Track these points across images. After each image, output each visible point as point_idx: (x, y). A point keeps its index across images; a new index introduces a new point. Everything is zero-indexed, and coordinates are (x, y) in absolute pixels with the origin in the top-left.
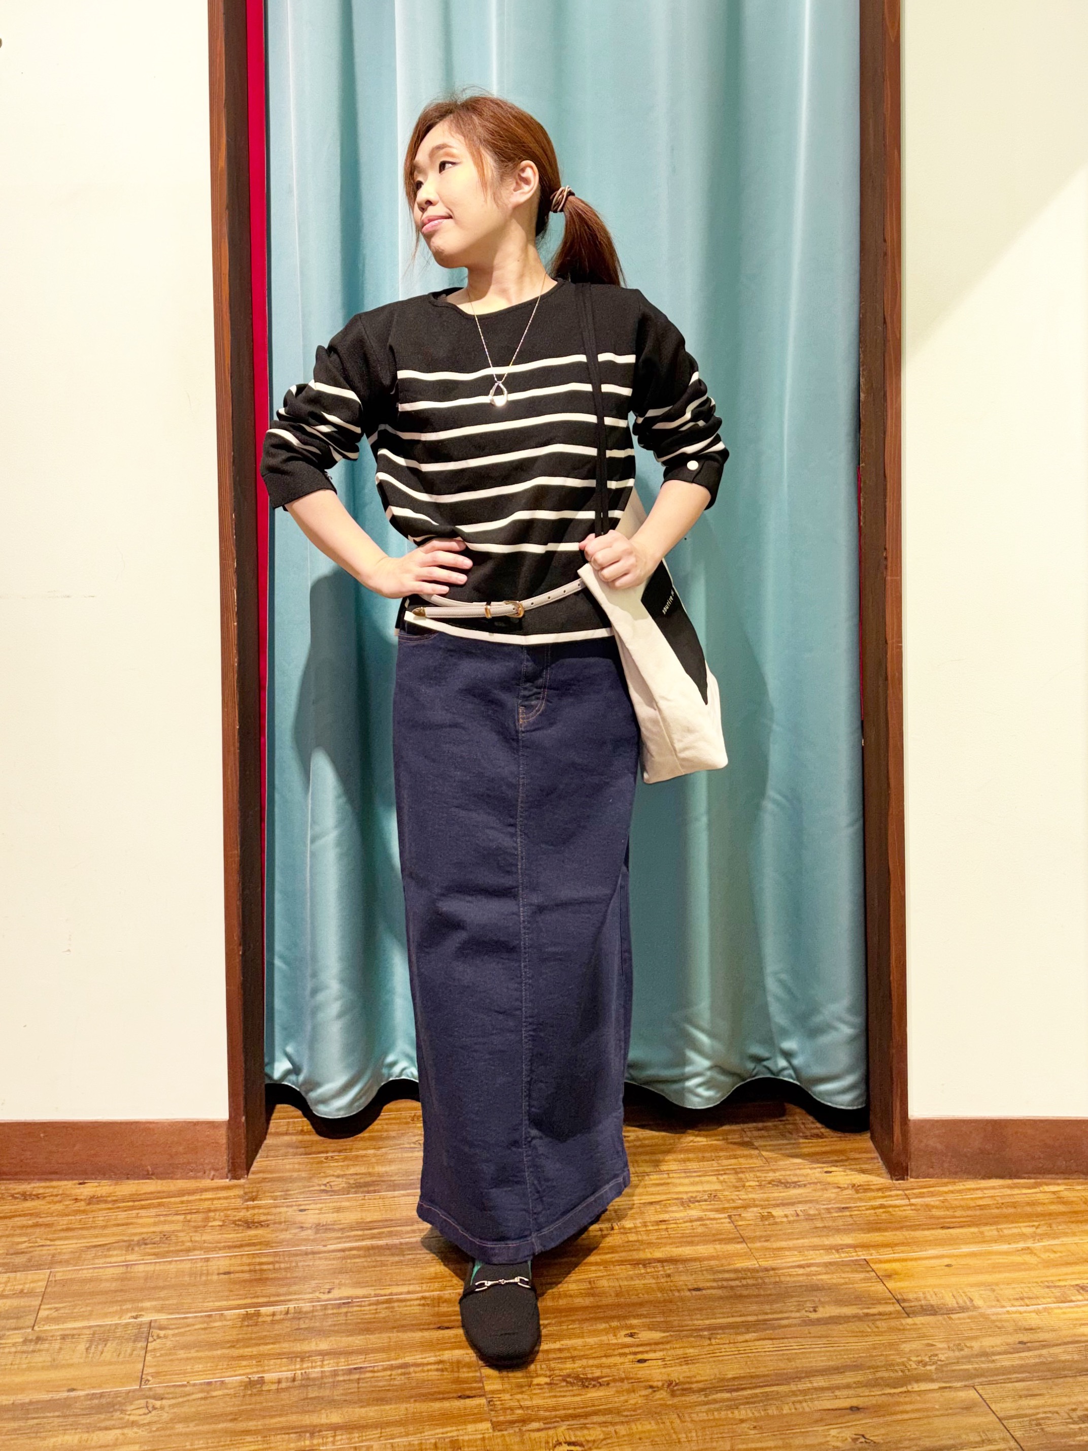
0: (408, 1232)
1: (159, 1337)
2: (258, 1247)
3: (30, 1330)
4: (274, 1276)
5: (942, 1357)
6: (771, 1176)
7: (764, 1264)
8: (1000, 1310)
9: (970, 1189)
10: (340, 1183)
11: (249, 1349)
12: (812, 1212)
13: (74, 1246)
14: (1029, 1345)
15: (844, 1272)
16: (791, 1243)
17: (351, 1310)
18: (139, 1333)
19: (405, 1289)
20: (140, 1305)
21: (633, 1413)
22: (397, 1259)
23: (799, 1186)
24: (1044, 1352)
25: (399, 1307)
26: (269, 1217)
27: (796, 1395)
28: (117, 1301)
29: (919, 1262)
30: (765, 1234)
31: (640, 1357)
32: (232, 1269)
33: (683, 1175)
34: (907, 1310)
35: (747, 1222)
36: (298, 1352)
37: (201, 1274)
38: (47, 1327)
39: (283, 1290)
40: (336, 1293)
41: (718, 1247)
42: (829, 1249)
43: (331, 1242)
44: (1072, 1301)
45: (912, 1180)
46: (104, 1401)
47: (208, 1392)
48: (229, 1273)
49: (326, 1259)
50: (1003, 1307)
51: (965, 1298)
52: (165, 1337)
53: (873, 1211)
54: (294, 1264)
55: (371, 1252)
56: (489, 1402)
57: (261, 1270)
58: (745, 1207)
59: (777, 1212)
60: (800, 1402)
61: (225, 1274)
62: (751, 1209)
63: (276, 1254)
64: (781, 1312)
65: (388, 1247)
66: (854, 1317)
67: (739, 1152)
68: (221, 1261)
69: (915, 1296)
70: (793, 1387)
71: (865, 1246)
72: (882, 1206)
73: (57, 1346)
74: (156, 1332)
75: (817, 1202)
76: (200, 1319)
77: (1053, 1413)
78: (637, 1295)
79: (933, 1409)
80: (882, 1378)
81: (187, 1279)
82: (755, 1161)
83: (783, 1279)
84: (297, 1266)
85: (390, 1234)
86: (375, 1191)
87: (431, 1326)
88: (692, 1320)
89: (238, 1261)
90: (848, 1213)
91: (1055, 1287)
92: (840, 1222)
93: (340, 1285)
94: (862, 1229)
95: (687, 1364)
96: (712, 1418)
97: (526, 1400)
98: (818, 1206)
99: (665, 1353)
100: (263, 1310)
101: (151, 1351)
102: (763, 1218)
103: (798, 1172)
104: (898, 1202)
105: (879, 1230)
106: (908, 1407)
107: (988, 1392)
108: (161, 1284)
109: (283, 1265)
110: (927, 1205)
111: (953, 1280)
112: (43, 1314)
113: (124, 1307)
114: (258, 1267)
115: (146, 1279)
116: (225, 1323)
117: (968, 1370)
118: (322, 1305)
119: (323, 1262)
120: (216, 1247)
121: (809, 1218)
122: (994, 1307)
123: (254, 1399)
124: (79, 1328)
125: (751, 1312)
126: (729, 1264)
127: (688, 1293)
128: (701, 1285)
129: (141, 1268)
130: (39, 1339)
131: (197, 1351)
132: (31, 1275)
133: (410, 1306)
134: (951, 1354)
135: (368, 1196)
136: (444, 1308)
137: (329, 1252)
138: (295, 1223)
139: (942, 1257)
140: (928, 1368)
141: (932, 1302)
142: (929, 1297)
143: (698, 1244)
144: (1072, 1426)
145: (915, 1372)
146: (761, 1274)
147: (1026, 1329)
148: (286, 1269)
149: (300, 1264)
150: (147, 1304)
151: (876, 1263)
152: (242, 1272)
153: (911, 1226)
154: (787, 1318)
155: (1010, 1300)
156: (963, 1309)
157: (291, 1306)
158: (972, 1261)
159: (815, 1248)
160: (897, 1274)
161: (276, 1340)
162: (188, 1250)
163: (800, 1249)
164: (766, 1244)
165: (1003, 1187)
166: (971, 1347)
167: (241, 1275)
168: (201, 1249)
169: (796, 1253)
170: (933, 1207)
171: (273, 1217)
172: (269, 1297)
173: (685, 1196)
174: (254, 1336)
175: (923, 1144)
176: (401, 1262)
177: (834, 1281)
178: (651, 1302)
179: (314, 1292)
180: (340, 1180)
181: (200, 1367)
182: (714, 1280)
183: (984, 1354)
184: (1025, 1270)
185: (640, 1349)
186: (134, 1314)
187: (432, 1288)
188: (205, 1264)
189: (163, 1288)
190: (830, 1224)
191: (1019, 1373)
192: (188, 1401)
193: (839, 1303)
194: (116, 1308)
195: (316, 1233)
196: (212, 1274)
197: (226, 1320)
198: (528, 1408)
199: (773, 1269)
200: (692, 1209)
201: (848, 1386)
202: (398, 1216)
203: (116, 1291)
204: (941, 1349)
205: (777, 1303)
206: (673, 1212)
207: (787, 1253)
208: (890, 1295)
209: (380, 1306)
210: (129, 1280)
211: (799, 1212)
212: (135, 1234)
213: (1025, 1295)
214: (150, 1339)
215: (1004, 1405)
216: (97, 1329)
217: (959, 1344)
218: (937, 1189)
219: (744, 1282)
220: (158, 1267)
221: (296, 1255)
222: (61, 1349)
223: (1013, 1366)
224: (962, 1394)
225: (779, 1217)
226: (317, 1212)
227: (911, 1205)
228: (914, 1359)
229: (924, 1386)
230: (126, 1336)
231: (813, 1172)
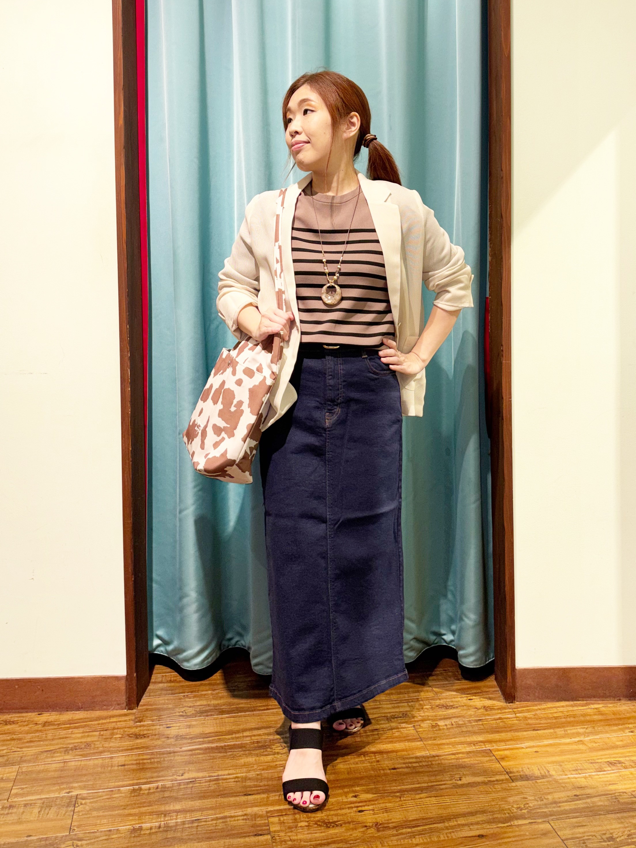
0: (229, 739)
1: (81, 804)
2: (142, 750)
3: (6, 801)
4: (150, 766)
5: (531, 805)
6: (438, 702)
7: (433, 753)
8: (564, 777)
9: (549, 708)
10: (191, 711)
11: (135, 810)
12: (460, 723)
13: (33, 751)
14: (580, 796)
15: (477, 757)
16: (447, 741)
17: (194, 785)
18: (70, 802)
19: (226, 772)
20: (71, 785)
21: (355, 842)
22: (222, 755)
23: (454, 708)
24: (589, 800)
25: (223, 783)
26: (149, 732)
27: (448, 829)
28: (58, 783)
29: (520, 750)
30: (433, 736)
31: (360, 809)
32: (127, 763)
33: (388, 703)
34: (512, 778)
35: (424, 729)
36: (162, 811)
37: (108, 767)
38: (16, 800)
39: (156, 774)
40: (186, 776)
41: (407, 744)
42: (470, 744)
43: (185, 745)
44: (604, 771)
45: (518, 703)
46: (48, 842)
47: (109, 835)
48: (124, 765)
49: (181, 756)
50: (566, 775)
51: (545, 770)
52: (85, 804)
53: (494, 722)
54: (162, 759)
55: (208, 751)
56: (273, 837)
57: (144, 763)
58: (422, 721)
59: (441, 723)
60: (450, 833)
61: (122, 766)
62: (426, 722)
63: (152, 754)
64: (441, 781)
65: (217, 748)
66: (482, 783)
67: (420, 689)
68: (120, 758)
69: (517, 770)
70: (446, 824)
71: (490, 742)
72: (500, 718)
73: (21, 810)
74: (80, 801)
75: (463, 717)
76: (107, 793)
77: (592, 836)
78: (360, 773)
79: (525, 835)
80: (497, 818)
81: (99, 769)
82: (430, 694)
83: (443, 762)
84: (164, 760)
85: (219, 740)
86: (211, 715)
87: (241, 794)
88: (390, 787)
89: (130, 758)
90: (481, 723)
91: (596, 763)
92: (476, 729)
93: (189, 770)
94: (488, 732)
95: (387, 812)
96: (399, 843)
97: (294, 836)
98: (464, 719)
99: (374, 806)
100: (143, 787)
101: (76, 812)
102: (433, 726)
103: (453, 700)
104: (509, 716)
105: (498, 732)
106: (511, 835)
107: (556, 824)
108: (84, 772)
109: (156, 760)
110: (525, 717)
111: (539, 760)
112: (13, 792)
113: (62, 787)
114: (141, 762)
115: (75, 770)
116: (120, 795)
117: (545, 812)
118: (177, 783)
119: (179, 757)
120: (117, 750)
121: (459, 726)
122: (562, 775)
123: (135, 839)
124: (35, 800)
125: (424, 781)
126: (413, 754)
127: (389, 771)
128: (396, 766)
129: (73, 763)
130: (11, 807)
131: (104, 812)
132: (7, 769)
133: (229, 782)
134: (536, 803)
135: (207, 718)
136: (248, 783)
137: (183, 751)
138: (163, 735)
139: (533, 747)
140: (523, 811)
141: (527, 773)
142: (525, 771)
143: (395, 742)
144: (604, 844)
145: (515, 814)
146: (430, 759)
147: (578, 788)
148: (158, 762)
149: (166, 759)
150: (76, 785)
151: (495, 751)
152: (132, 764)
153: (516, 729)
154: (445, 784)
155: (570, 771)
156: (543, 777)
157: (160, 784)
158: (549, 749)
159: (462, 743)
160: (507, 757)
161: (150, 804)
162: (101, 752)
163: (454, 744)
164: (434, 742)
165: (567, 706)
166: (548, 799)
167: (131, 767)
168: (109, 751)
169: (451, 746)
170: (529, 718)
171: (151, 732)
172: (147, 779)
173: (389, 715)
174: (137, 802)
175: (523, 683)
176: (225, 756)
177: (472, 762)
178: (366, 777)
179: (173, 775)
180: (191, 709)
181: (105, 821)
182: (404, 763)
183: (555, 803)
184: (579, 753)
185: (360, 804)
186: (68, 791)
187: (242, 772)
188: (111, 760)
189: (85, 775)
190: (471, 729)
191: (574, 813)
192: (98, 841)
193: (474, 774)
194: (57, 787)
195: (176, 740)
196: (114, 766)
197: (121, 793)
198: (294, 840)
199: (438, 756)
200: (392, 722)
201: (477, 823)
202: (224, 729)
203: (58, 778)
204: (531, 800)
205: (440, 775)
206: (381, 724)
207: (446, 747)
208: (503, 770)
209: (212, 783)
210: (65, 770)
211: (453, 723)
212: (70, 744)
213: (579, 768)
214: (77, 805)
215: (565, 832)
216: (46, 800)
217: (541, 797)
218: (531, 708)
219: (421, 764)
220: (83, 763)
221: (163, 754)
222: (24, 812)
223: (570, 809)
224: (542, 826)
225: (441, 726)
226: (177, 728)
227: (516, 717)
228: (515, 806)
229: (520, 822)
230: (63, 804)
231: (462, 699)
